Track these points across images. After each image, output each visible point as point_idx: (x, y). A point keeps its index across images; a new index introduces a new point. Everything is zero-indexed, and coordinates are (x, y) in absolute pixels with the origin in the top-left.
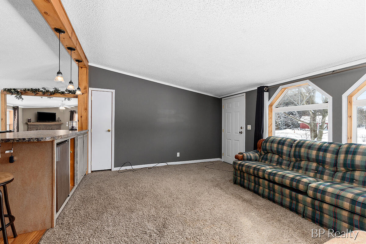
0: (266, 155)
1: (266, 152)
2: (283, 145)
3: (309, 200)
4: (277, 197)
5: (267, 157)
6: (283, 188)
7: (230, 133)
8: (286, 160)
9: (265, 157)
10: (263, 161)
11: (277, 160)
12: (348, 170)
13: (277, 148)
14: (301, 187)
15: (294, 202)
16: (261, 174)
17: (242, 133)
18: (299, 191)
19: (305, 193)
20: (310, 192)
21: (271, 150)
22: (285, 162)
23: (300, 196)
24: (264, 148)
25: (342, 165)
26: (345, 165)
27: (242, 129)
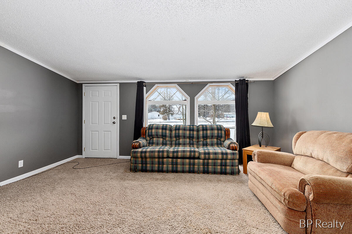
0: (151, 140)
1: (151, 137)
2: (166, 130)
3: (201, 161)
4: (179, 167)
5: (153, 141)
6: (184, 160)
7: (97, 124)
8: (168, 141)
9: (151, 142)
10: (151, 145)
11: (162, 142)
12: (204, 140)
13: (162, 133)
14: (197, 155)
15: (192, 166)
16: (165, 154)
17: (115, 123)
18: (194, 158)
19: (199, 158)
20: (202, 156)
21: (157, 135)
22: (168, 142)
23: (196, 161)
24: (150, 134)
25: (202, 137)
26: (203, 137)
27: (114, 119)
